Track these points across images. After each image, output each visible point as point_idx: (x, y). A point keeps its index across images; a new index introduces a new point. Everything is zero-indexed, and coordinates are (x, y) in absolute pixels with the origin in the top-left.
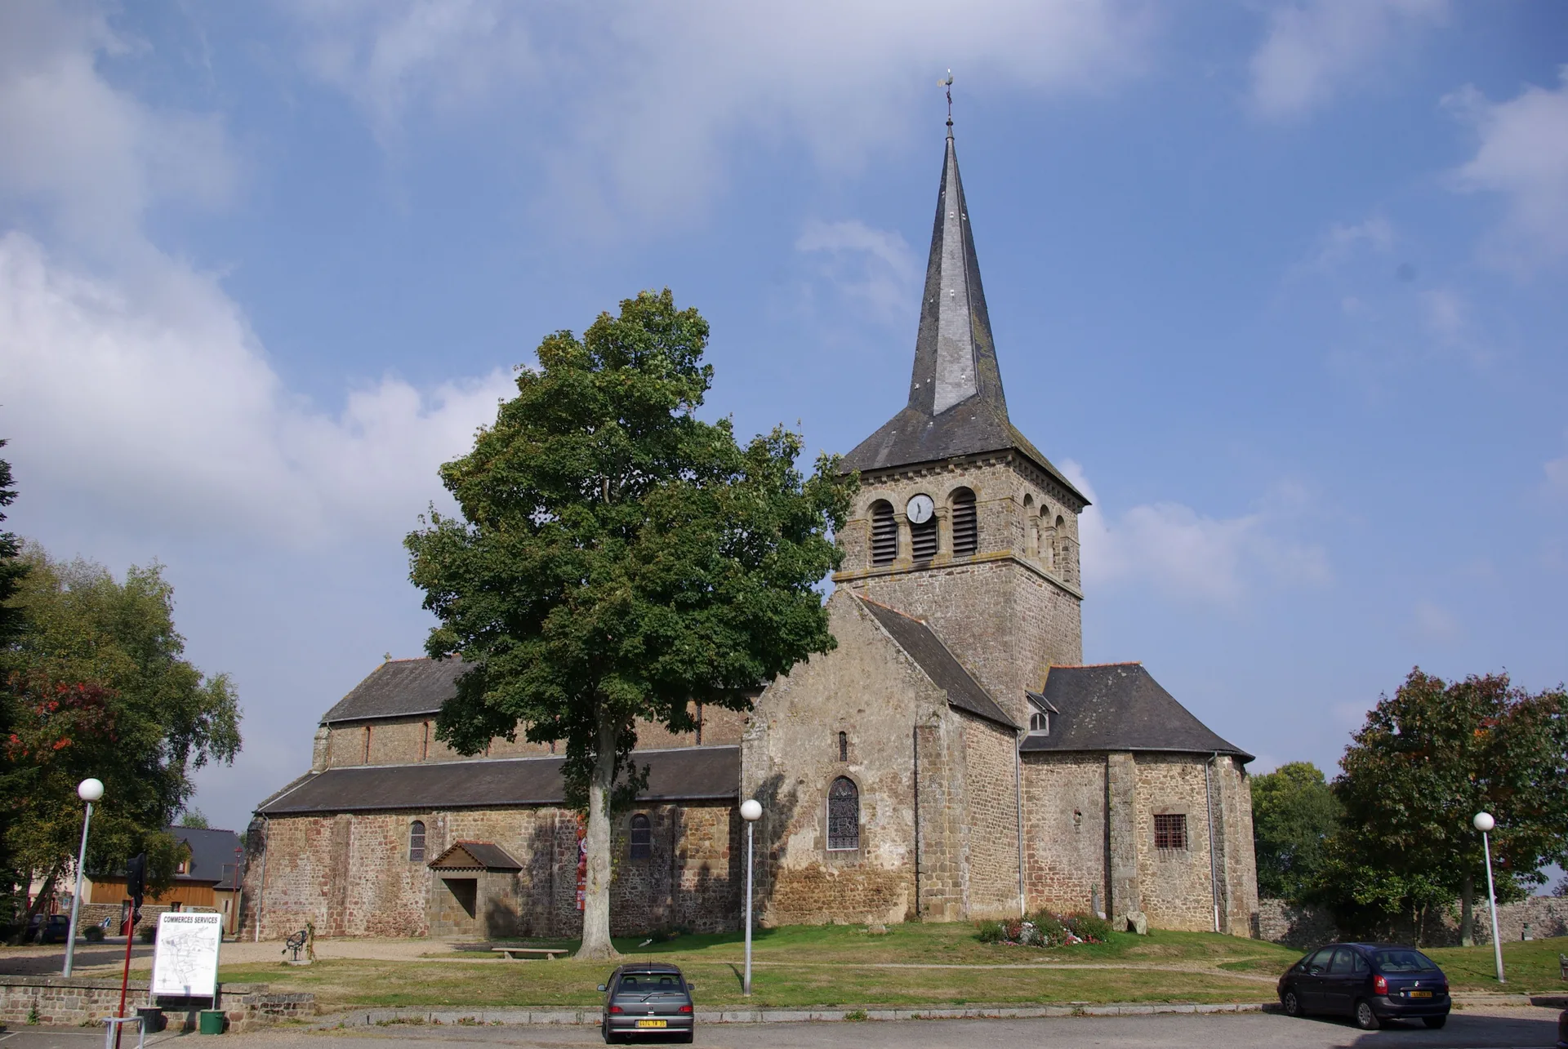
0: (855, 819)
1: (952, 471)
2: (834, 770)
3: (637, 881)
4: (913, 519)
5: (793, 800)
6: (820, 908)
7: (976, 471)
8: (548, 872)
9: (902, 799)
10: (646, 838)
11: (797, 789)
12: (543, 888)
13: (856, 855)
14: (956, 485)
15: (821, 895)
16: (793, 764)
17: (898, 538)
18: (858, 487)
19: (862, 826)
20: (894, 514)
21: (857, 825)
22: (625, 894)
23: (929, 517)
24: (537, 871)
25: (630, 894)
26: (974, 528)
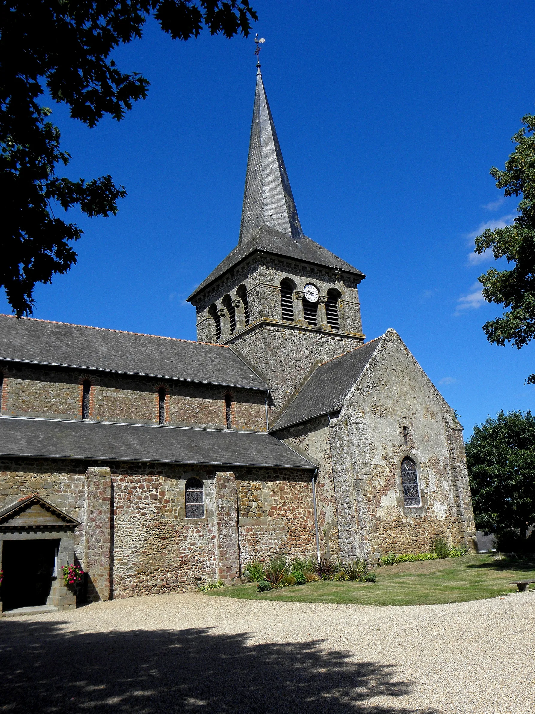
0: (416, 488)
1: (330, 277)
2: (403, 452)
3: (195, 537)
4: (307, 298)
5: (381, 471)
6: (406, 549)
7: (342, 282)
8: (107, 531)
9: (441, 474)
10: (199, 498)
11: (383, 463)
12: (101, 547)
13: (422, 510)
14: (332, 286)
15: (405, 539)
16: (378, 445)
17: (298, 307)
18: (275, 265)
19: (422, 491)
20: (295, 291)
21: (417, 490)
22: (184, 550)
23: (316, 300)
24: (92, 530)
25: (190, 549)
26: (336, 315)
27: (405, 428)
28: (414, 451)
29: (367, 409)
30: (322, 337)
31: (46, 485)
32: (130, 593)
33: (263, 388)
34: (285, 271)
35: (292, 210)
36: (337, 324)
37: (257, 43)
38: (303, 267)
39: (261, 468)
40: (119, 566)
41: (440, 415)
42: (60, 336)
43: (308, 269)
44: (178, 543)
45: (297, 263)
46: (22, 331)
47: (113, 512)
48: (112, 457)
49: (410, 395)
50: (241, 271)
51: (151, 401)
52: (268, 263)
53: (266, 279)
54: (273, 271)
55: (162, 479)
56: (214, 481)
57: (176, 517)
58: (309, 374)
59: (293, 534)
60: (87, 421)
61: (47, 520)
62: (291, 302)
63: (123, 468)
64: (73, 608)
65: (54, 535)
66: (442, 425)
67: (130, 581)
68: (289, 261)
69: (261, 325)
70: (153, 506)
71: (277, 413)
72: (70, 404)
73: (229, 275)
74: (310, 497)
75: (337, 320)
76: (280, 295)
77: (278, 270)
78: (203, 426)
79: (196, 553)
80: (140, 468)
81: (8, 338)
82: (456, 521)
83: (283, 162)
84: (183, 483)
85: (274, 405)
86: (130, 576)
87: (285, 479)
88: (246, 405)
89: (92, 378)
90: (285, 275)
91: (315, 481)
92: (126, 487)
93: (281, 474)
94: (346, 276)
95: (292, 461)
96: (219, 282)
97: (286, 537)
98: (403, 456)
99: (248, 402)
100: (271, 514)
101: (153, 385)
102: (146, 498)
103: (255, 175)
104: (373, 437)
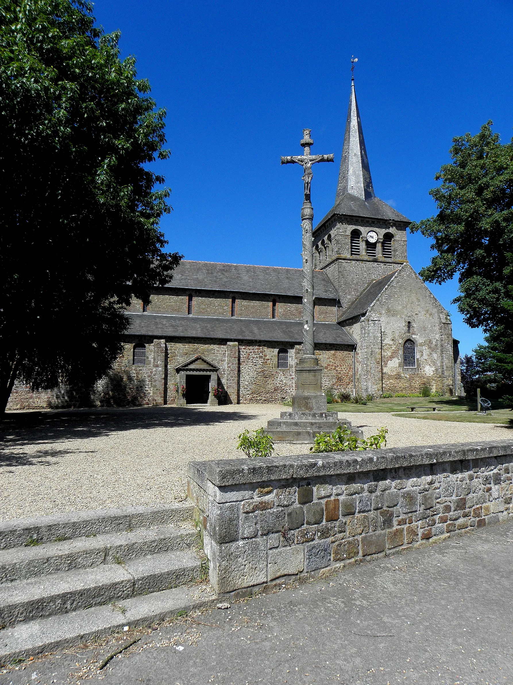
0: (414, 357)
1: (386, 225)
2: (406, 336)
3: (283, 378)
4: (369, 240)
5: (390, 347)
6: (402, 390)
7: (394, 228)
8: (236, 372)
9: (433, 350)
10: (286, 359)
11: (391, 343)
12: (233, 380)
13: (416, 370)
14: (387, 231)
15: (402, 385)
16: (389, 332)
17: (363, 246)
18: (348, 222)
19: (418, 359)
20: (361, 236)
21: (414, 358)
22: (276, 383)
23: (376, 241)
24: (229, 372)
25: (279, 383)
26: (390, 249)
27: (409, 323)
28: (414, 336)
29: (384, 312)
30: (377, 264)
31: (208, 351)
32: (248, 402)
33: (335, 297)
34: (355, 225)
35: (368, 180)
36: (390, 255)
37: (353, 62)
38: (367, 221)
39: (322, 344)
40: (243, 389)
41: (436, 315)
42: (224, 272)
43: (370, 222)
44: (273, 380)
45: (363, 219)
46: (204, 271)
47: (239, 364)
48: (240, 337)
49: (415, 303)
50: (329, 225)
51: (268, 306)
52: (343, 221)
53: (341, 231)
54: (345, 226)
55: (265, 349)
56: (294, 350)
57: (272, 367)
58: (367, 288)
59: (339, 379)
60: (233, 317)
61: (204, 366)
62: (359, 244)
63: (245, 343)
64: (216, 406)
65: (208, 373)
66: (437, 321)
67: (248, 397)
68: (357, 218)
69: (338, 259)
70: (260, 361)
71: (344, 311)
72: (225, 309)
73: (323, 228)
74: (351, 360)
75: (390, 252)
76: (350, 240)
77: (349, 224)
78: (298, 319)
79: (283, 386)
80: (254, 343)
81: (196, 275)
82: (440, 377)
83: (365, 147)
84: (276, 351)
85: (341, 307)
86: (248, 394)
87: (336, 350)
88: (324, 307)
89: (236, 296)
90: (354, 227)
91: (355, 351)
92: (246, 352)
93: (334, 347)
94: (397, 223)
95: (343, 340)
96: (319, 232)
97: (334, 381)
98: (406, 339)
99: (325, 305)
100: (326, 368)
101: (269, 298)
102: (257, 357)
103: (345, 159)
104: (386, 328)
